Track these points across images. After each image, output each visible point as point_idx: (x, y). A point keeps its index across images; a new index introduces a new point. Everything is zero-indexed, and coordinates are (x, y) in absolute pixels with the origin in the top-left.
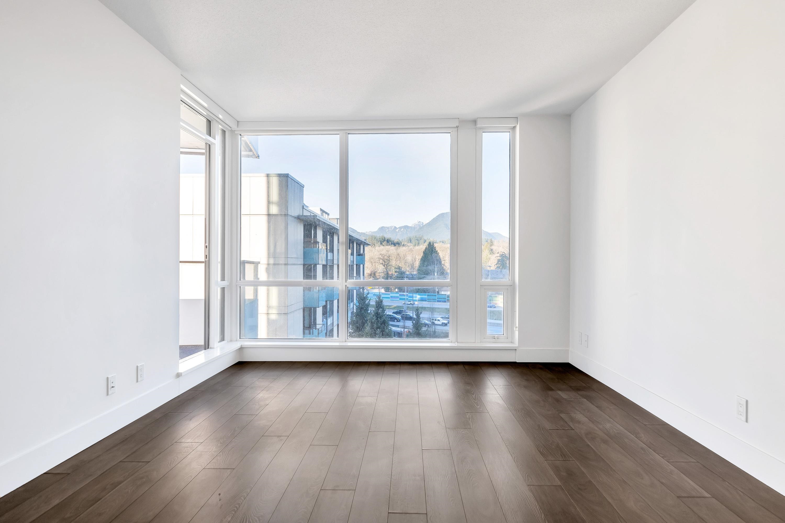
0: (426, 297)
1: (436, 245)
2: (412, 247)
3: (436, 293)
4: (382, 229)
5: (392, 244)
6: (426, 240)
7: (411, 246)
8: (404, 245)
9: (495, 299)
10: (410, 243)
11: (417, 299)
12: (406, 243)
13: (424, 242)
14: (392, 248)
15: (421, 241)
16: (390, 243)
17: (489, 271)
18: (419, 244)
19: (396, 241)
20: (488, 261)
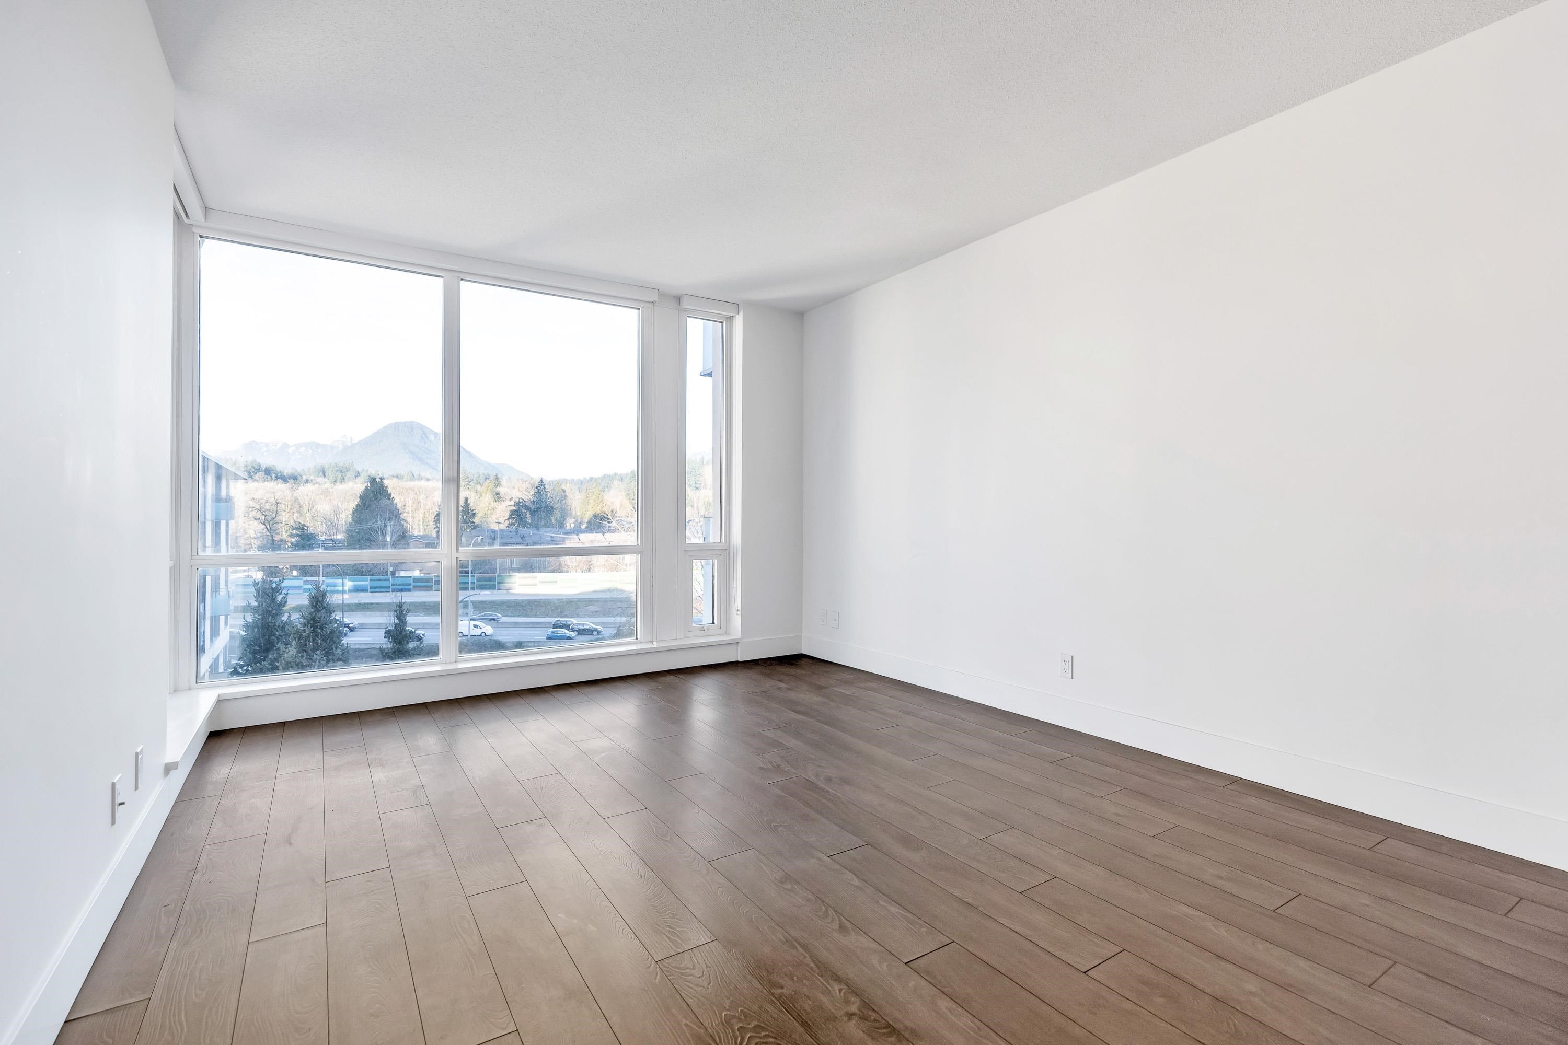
0: (367, 583)
1: (386, 482)
2: (328, 485)
3: (389, 574)
4: (251, 446)
5: (277, 478)
6: (360, 472)
7: (325, 483)
8: (307, 482)
9: (507, 580)
10: (321, 476)
11: (346, 588)
12: (312, 477)
13: (356, 477)
14: (280, 488)
15: (348, 473)
17: (494, 531)
18: (344, 479)
19: (287, 471)
20: (491, 514)
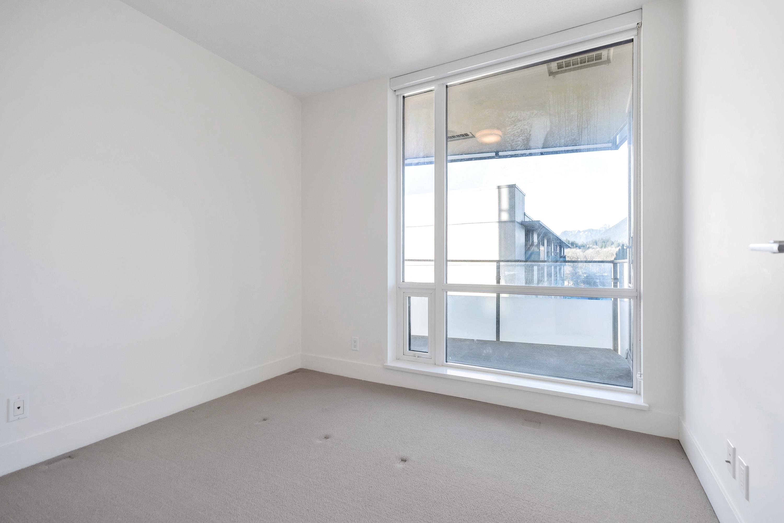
16: (575, 246)
